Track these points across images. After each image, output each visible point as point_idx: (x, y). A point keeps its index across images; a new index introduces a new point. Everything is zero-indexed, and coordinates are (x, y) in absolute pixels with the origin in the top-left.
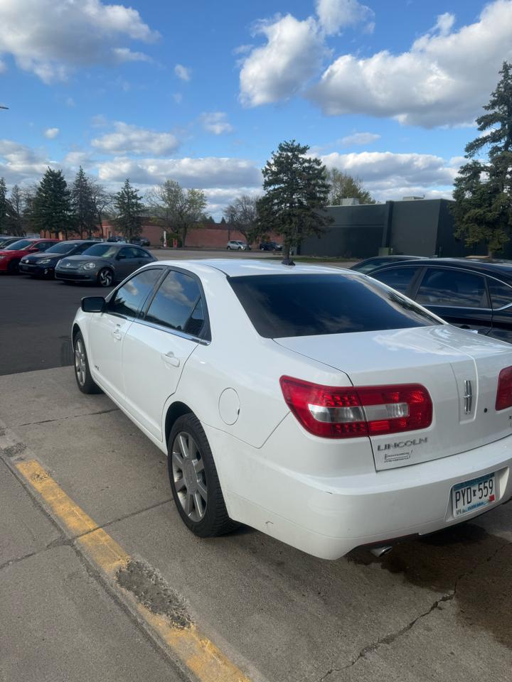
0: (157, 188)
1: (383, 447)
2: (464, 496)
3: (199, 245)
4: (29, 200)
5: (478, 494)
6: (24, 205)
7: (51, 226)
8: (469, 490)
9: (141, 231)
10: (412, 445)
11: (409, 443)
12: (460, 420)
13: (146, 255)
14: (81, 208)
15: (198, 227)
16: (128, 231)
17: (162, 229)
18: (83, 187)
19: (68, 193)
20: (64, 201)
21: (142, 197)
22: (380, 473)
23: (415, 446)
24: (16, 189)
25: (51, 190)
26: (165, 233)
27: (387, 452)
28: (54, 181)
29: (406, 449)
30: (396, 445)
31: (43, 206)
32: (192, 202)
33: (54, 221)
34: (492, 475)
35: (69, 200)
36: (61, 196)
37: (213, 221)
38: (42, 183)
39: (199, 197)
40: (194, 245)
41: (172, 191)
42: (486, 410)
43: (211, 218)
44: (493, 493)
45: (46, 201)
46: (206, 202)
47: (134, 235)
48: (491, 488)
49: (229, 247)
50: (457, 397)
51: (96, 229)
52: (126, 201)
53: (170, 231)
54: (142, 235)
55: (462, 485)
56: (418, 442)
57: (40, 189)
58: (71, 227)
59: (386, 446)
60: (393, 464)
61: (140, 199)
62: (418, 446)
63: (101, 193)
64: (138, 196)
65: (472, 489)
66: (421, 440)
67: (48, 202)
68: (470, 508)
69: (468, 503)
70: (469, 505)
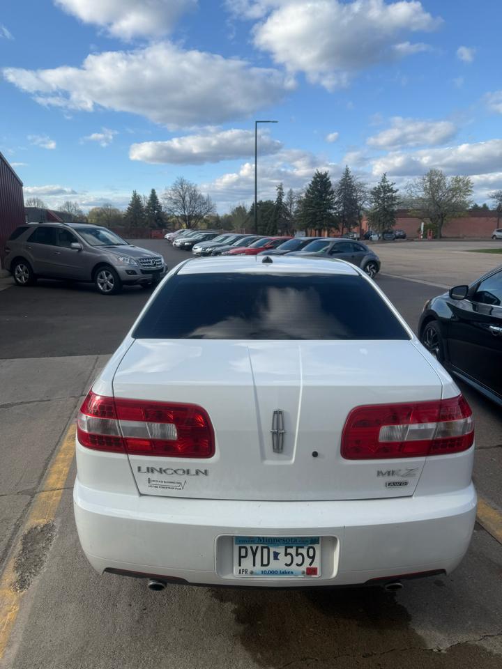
0: (418, 180)
1: (144, 469)
2: (254, 554)
3: (461, 235)
4: (299, 202)
5: (284, 559)
6: (295, 207)
7: (315, 224)
8: (265, 551)
9: (394, 223)
10: (186, 475)
11: (181, 472)
12: (263, 457)
13: (362, 249)
14: (345, 205)
15: (460, 217)
16: (381, 225)
17: (420, 221)
18: (348, 185)
19: (332, 192)
20: (328, 200)
21: (398, 190)
22: (144, 497)
23: (190, 477)
24: (291, 192)
25: (318, 191)
26: (423, 224)
27: (150, 475)
28: (321, 182)
29: (176, 478)
30: (161, 471)
31: (309, 206)
32: (455, 190)
33: (317, 219)
34: (315, 540)
35: (332, 198)
36: (326, 196)
37: (487, 208)
38: (310, 185)
39: (464, 185)
40: (455, 236)
41: (434, 180)
42: (315, 454)
43: (485, 205)
44: (316, 564)
45: (312, 202)
46: (473, 189)
47: (386, 229)
48: (313, 558)
49: (495, 236)
50: (256, 429)
51: (356, 224)
52: (382, 196)
53: (429, 222)
54: (394, 228)
55: (251, 540)
56: (193, 472)
57: (308, 191)
58: (331, 224)
59: (148, 468)
60: (160, 491)
61: (396, 192)
62: (192, 477)
63: (362, 189)
64: (394, 189)
65: (272, 550)
66: (197, 472)
67: (314, 202)
68: (264, 573)
69: (262, 565)
70: (264, 568)
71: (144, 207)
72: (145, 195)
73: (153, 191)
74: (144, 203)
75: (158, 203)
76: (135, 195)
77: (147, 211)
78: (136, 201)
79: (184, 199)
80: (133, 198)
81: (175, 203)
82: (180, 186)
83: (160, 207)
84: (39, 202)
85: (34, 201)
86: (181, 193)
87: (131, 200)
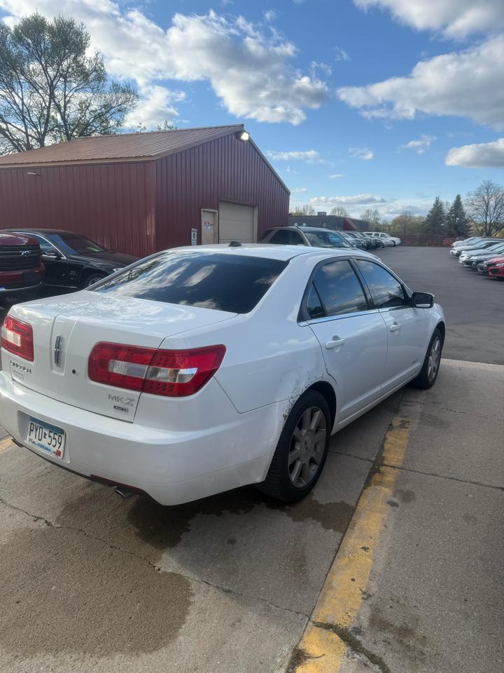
2: (36, 430)
5: (48, 439)
11: (23, 368)
29: (21, 372)
30: (17, 365)
34: (62, 432)
42: (74, 372)
44: (61, 449)
48: (60, 444)
55: (37, 421)
56: (26, 369)
65: (43, 430)
66: (28, 370)
68: (39, 445)
69: (39, 440)
70: (39, 442)
71: (446, 214)
72: (448, 201)
73: (458, 197)
74: (446, 210)
75: (461, 209)
76: (437, 202)
77: (448, 218)
78: (438, 207)
79: (487, 205)
80: (435, 206)
81: (477, 209)
82: (486, 191)
83: (464, 214)
84: (342, 210)
85: (339, 210)
86: (486, 198)
87: (432, 207)
